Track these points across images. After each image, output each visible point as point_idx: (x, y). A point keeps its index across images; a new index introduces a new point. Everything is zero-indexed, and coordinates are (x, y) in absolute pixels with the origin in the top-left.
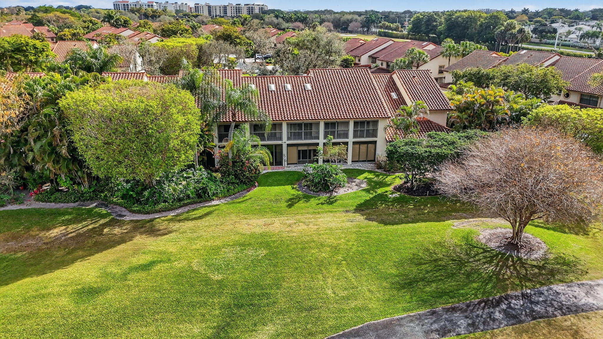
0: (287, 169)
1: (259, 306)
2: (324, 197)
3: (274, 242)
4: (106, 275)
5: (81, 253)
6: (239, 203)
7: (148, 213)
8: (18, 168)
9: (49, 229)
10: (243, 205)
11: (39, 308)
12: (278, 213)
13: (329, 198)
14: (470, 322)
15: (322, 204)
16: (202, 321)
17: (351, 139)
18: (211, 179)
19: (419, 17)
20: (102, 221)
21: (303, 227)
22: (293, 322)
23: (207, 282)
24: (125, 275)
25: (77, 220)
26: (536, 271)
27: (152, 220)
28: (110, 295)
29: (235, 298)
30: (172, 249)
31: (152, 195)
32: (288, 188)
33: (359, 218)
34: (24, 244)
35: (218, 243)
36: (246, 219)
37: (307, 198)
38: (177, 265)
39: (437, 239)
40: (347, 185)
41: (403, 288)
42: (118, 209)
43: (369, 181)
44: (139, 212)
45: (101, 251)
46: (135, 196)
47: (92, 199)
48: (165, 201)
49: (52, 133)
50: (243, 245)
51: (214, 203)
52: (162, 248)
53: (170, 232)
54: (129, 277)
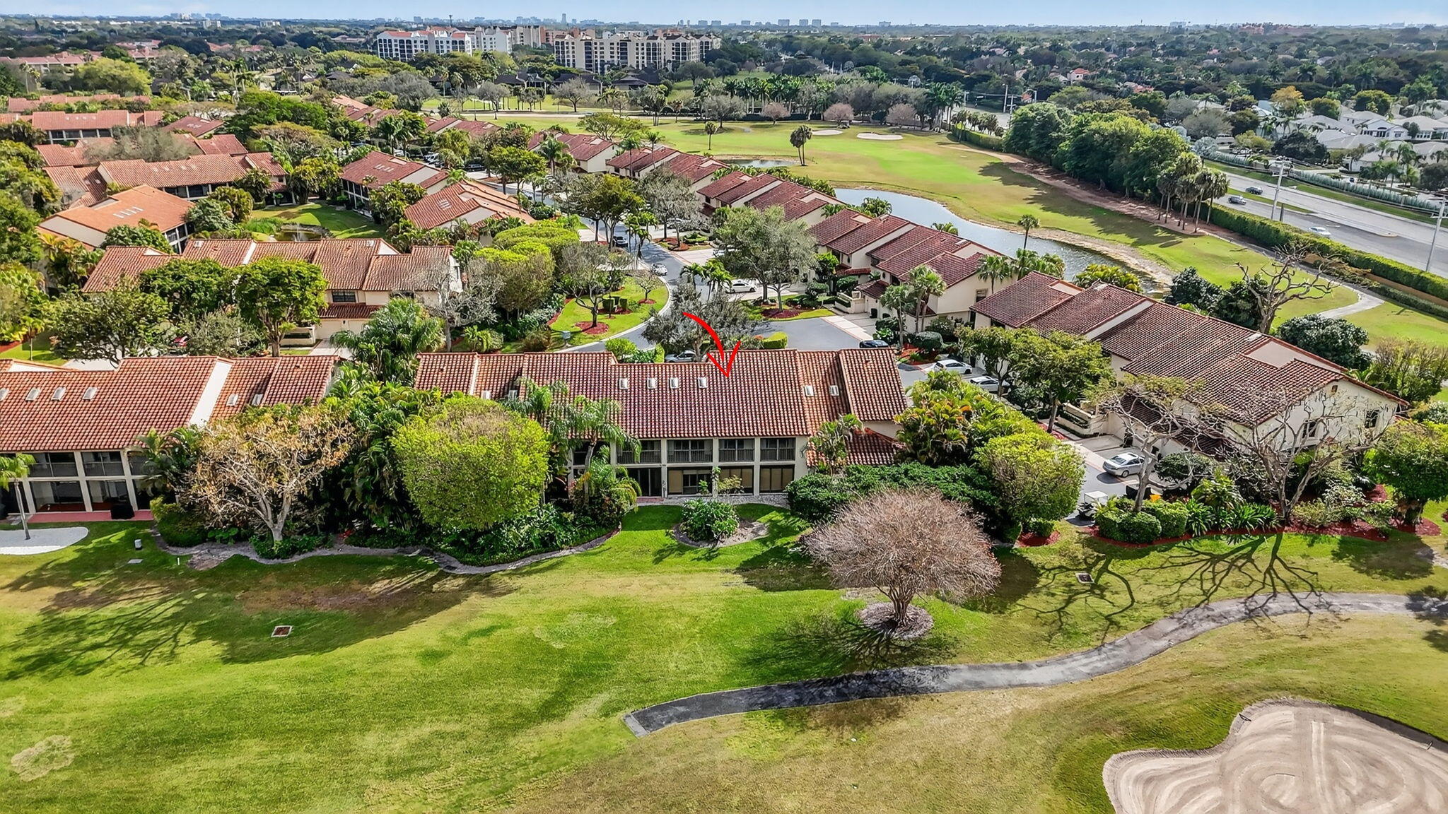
0: (666, 502)
1: (598, 676)
2: (704, 548)
3: (627, 608)
4: (446, 638)
5: (413, 613)
6: (595, 554)
7: (483, 565)
8: (328, 505)
9: (371, 583)
10: (597, 558)
11: (389, 666)
12: (639, 570)
13: (710, 551)
14: (798, 698)
15: (699, 559)
16: (541, 687)
17: (757, 462)
18: (562, 522)
19: (1026, 114)
20: (429, 575)
21: (666, 590)
22: (628, 691)
23: (549, 650)
24: (465, 640)
25: (400, 572)
26: (899, 651)
27: (488, 575)
28: (453, 658)
29: (575, 666)
30: (512, 612)
31: (488, 542)
32: (661, 533)
33: (739, 579)
34: (348, 599)
35: (564, 607)
36: (600, 577)
37: (681, 549)
38: (521, 630)
39: (815, 611)
40: (739, 531)
41: (749, 664)
42: (447, 557)
43: (773, 523)
44: (473, 564)
45: (436, 612)
46: (467, 543)
47: (414, 544)
48: (503, 551)
49: (381, 473)
50: (592, 611)
51: (562, 553)
52: (502, 612)
53: (510, 592)
54: (469, 642)
